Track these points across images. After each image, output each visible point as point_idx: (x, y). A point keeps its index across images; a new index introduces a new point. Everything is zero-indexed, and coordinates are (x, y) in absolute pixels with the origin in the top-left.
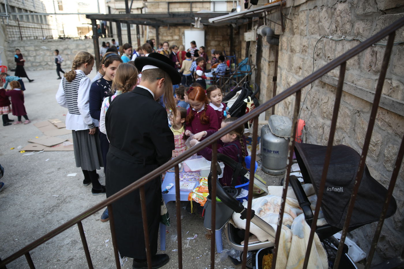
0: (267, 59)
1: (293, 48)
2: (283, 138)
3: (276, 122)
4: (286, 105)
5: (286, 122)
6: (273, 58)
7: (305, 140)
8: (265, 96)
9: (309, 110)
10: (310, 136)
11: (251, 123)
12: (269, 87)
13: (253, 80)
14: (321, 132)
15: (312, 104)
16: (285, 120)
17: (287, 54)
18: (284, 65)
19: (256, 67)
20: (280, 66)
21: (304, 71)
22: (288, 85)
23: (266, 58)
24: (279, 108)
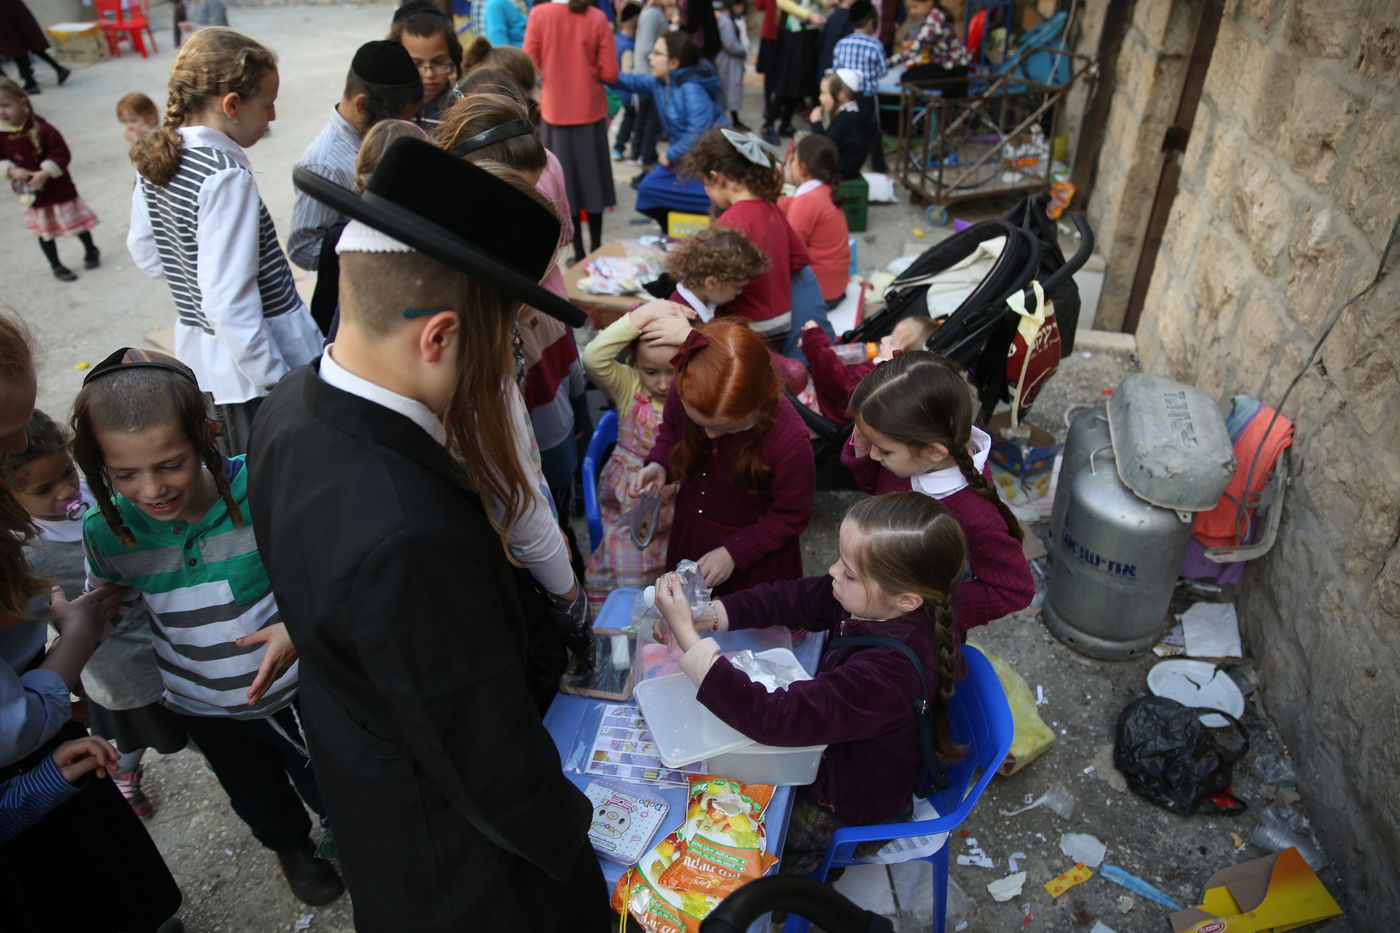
0: (1155, 42)
1: (1308, 23)
2: (1173, 511)
3: (1148, 420)
4: (1210, 299)
5: (1198, 432)
6: (1182, 42)
7: (1276, 526)
8: (1115, 207)
9: (1331, 385)
10: (1310, 515)
11: (1026, 402)
12: (1138, 174)
13: (1073, 118)
14: (1382, 534)
15: (1359, 363)
16: (1195, 418)
17: (1263, 44)
18: (1238, 101)
19: (1094, 70)
20: (1215, 98)
21: (1350, 174)
22: (1236, 205)
23: (1149, 36)
24: (1171, 293)
